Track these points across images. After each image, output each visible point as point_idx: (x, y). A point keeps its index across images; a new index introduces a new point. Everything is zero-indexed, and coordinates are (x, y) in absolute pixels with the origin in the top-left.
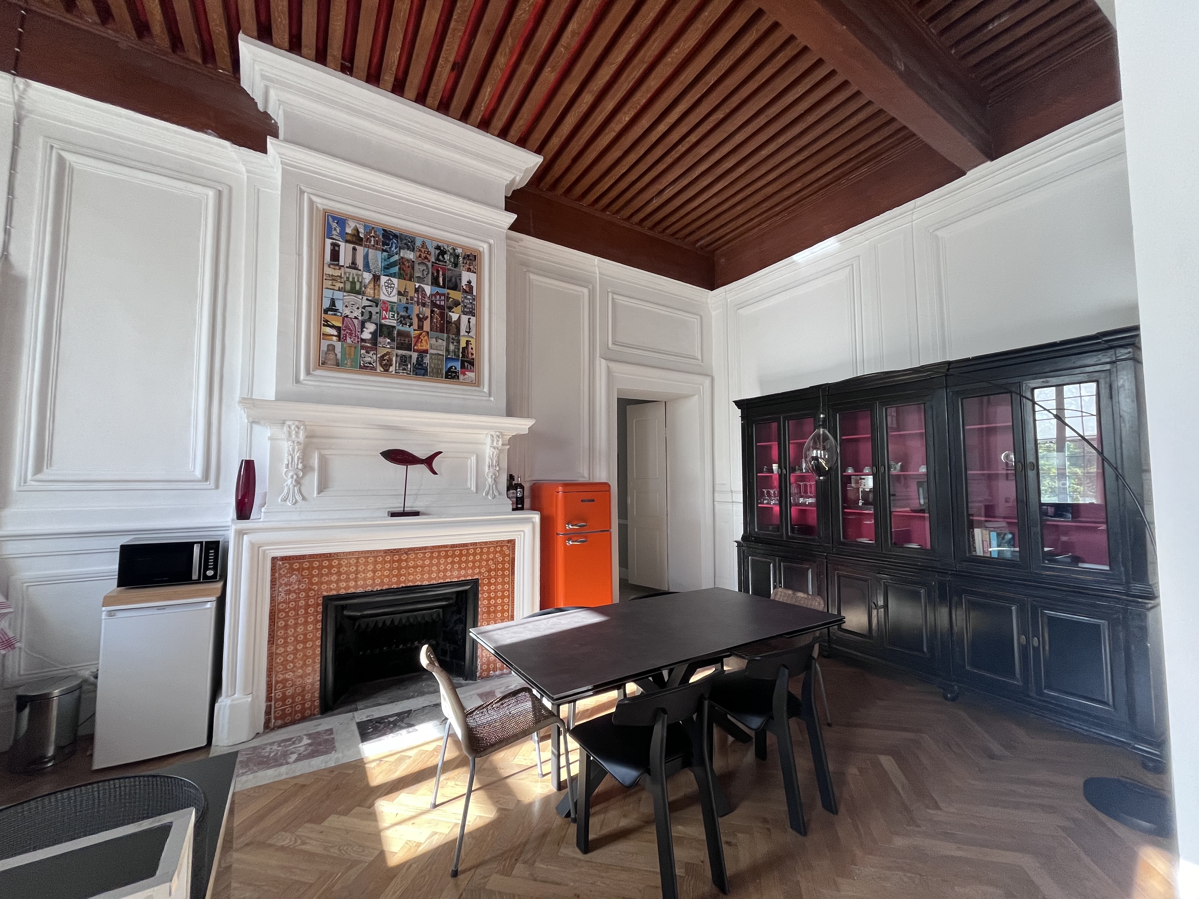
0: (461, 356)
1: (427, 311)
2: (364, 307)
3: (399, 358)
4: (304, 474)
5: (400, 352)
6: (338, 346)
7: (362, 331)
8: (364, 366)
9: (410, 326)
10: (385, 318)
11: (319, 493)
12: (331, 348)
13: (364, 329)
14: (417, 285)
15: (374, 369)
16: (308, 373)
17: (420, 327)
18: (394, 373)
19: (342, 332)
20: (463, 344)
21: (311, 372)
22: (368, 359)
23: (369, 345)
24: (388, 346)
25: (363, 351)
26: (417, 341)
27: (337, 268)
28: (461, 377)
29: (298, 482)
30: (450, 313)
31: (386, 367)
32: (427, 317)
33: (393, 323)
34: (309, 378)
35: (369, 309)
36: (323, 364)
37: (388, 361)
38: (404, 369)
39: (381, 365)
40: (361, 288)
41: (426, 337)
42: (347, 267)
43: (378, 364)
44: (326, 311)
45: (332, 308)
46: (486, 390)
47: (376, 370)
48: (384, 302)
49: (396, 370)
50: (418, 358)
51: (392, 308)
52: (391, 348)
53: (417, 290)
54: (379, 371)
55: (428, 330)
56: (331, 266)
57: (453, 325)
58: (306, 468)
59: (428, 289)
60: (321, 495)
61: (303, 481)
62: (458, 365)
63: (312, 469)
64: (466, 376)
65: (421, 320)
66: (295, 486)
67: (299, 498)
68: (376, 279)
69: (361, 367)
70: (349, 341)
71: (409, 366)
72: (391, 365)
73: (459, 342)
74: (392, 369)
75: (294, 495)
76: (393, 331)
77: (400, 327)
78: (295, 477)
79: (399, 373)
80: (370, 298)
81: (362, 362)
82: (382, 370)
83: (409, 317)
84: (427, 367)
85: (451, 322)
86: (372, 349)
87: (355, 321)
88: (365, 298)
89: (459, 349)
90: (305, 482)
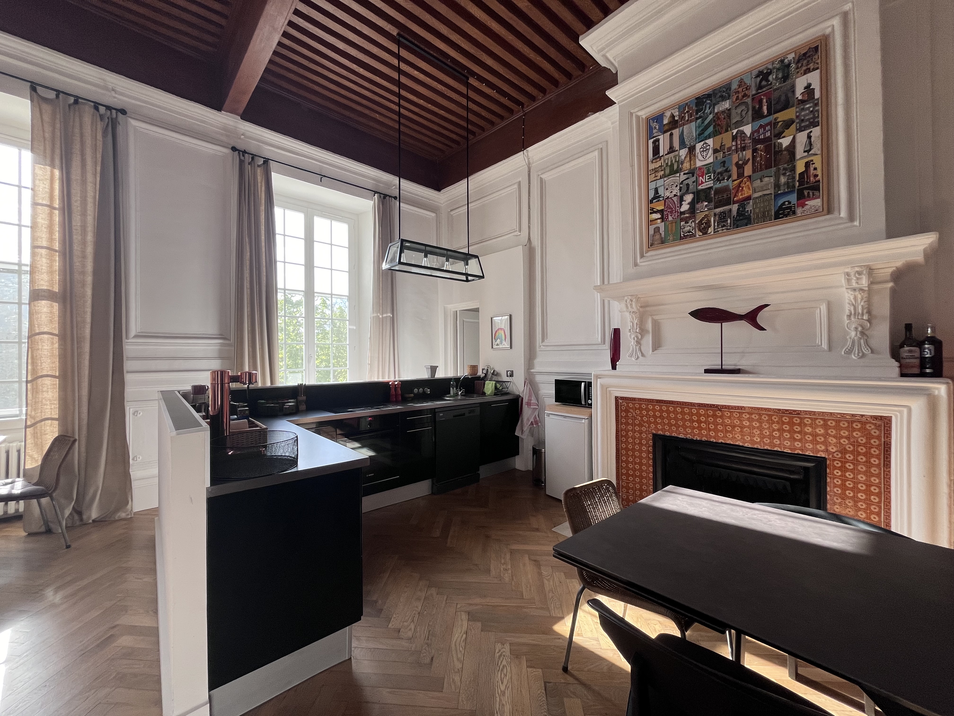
0: (797, 184)
1: (748, 154)
2: (682, 183)
3: (717, 218)
4: (642, 336)
5: (718, 210)
6: (662, 226)
7: (681, 205)
8: (684, 236)
9: (728, 180)
10: (702, 183)
11: (653, 351)
12: (657, 230)
13: (683, 203)
14: (735, 131)
15: (694, 235)
16: (642, 256)
17: (740, 175)
18: (712, 233)
19: (665, 213)
20: (800, 168)
21: (645, 255)
22: (687, 229)
23: (687, 215)
24: (706, 209)
25: (682, 223)
26: (737, 192)
27: (658, 160)
28: (799, 211)
29: (638, 343)
30: (779, 141)
31: (704, 231)
32: (749, 159)
33: (710, 184)
34: (642, 260)
35: (686, 182)
36: (651, 245)
37: (706, 223)
38: (724, 226)
39: (700, 230)
40: (678, 166)
41: (748, 183)
42: (666, 155)
43: (697, 230)
44: (651, 202)
45: (657, 196)
46: (843, 213)
47: (695, 236)
48: (700, 168)
49: (714, 229)
50: (738, 209)
51: (708, 170)
52: (709, 209)
53: (734, 138)
54: (697, 236)
55: (750, 173)
56: (654, 161)
57: (785, 152)
58: (643, 331)
59: (747, 129)
60: (655, 352)
61: (642, 342)
62: (793, 198)
63: (647, 332)
64: (806, 207)
65: (740, 167)
66: (636, 346)
67: (639, 354)
68: (692, 149)
69: (681, 238)
70: (670, 218)
71: (729, 221)
72: (710, 226)
73: (793, 169)
74: (711, 230)
75: (636, 353)
76: (710, 192)
77: (718, 185)
78: (636, 339)
79: (718, 231)
80: (686, 172)
81: (682, 233)
82: (701, 234)
83: (727, 171)
84: (749, 215)
85: (781, 151)
86: (690, 218)
87: (675, 199)
88: (682, 174)
89: (794, 178)
90: (643, 342)
